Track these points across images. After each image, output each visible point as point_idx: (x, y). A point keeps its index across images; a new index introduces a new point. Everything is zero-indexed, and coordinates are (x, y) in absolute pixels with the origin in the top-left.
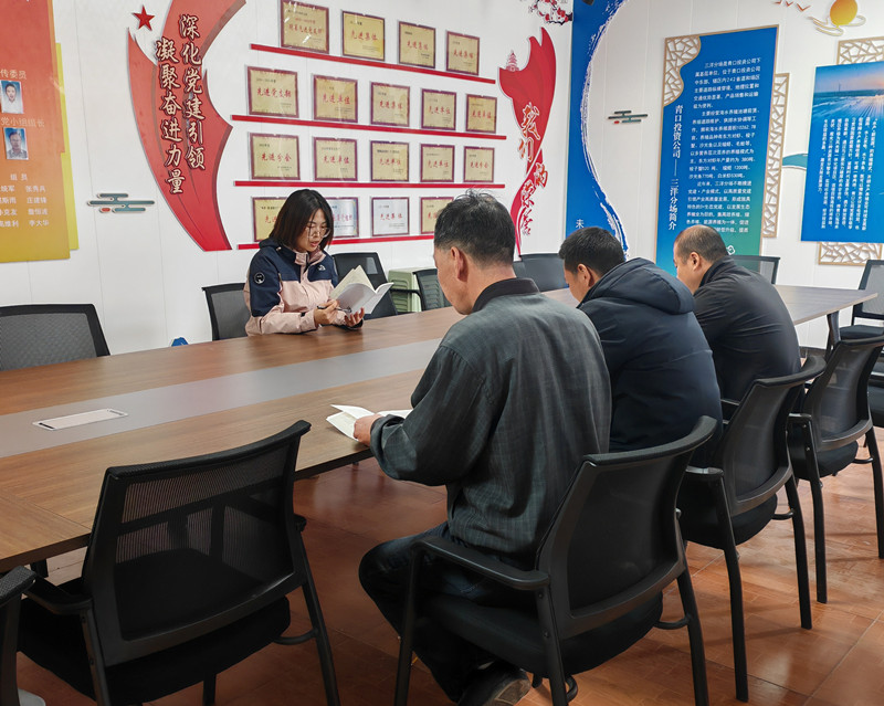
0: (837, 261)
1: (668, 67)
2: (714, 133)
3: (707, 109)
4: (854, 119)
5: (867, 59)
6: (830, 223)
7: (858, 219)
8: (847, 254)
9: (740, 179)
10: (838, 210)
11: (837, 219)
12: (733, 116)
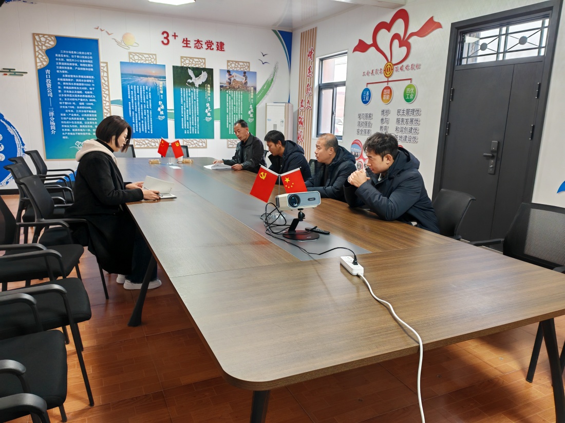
0: (143, 146)
1: (37, 49)
2: (71, 86)
3: (65, 74)
4: (141, 86)
5: (142, 62)
6: (137, 130)
7: (149, 129)
8: (146, 144)
9: (89, 109)
10: (140, 125)
11: (140, 129)
12: (81, 79)
